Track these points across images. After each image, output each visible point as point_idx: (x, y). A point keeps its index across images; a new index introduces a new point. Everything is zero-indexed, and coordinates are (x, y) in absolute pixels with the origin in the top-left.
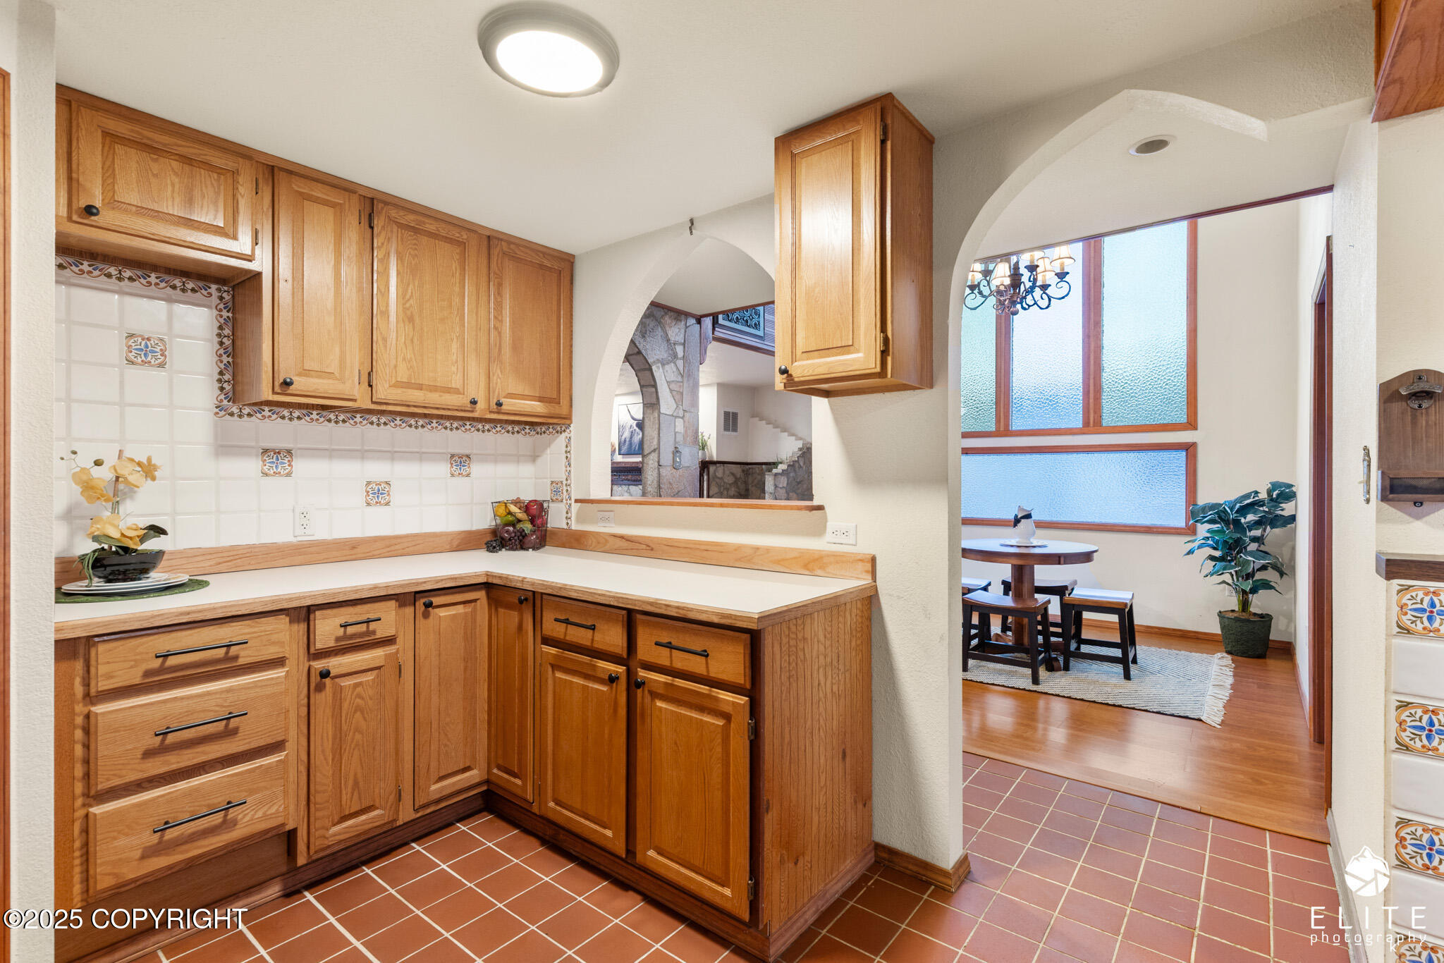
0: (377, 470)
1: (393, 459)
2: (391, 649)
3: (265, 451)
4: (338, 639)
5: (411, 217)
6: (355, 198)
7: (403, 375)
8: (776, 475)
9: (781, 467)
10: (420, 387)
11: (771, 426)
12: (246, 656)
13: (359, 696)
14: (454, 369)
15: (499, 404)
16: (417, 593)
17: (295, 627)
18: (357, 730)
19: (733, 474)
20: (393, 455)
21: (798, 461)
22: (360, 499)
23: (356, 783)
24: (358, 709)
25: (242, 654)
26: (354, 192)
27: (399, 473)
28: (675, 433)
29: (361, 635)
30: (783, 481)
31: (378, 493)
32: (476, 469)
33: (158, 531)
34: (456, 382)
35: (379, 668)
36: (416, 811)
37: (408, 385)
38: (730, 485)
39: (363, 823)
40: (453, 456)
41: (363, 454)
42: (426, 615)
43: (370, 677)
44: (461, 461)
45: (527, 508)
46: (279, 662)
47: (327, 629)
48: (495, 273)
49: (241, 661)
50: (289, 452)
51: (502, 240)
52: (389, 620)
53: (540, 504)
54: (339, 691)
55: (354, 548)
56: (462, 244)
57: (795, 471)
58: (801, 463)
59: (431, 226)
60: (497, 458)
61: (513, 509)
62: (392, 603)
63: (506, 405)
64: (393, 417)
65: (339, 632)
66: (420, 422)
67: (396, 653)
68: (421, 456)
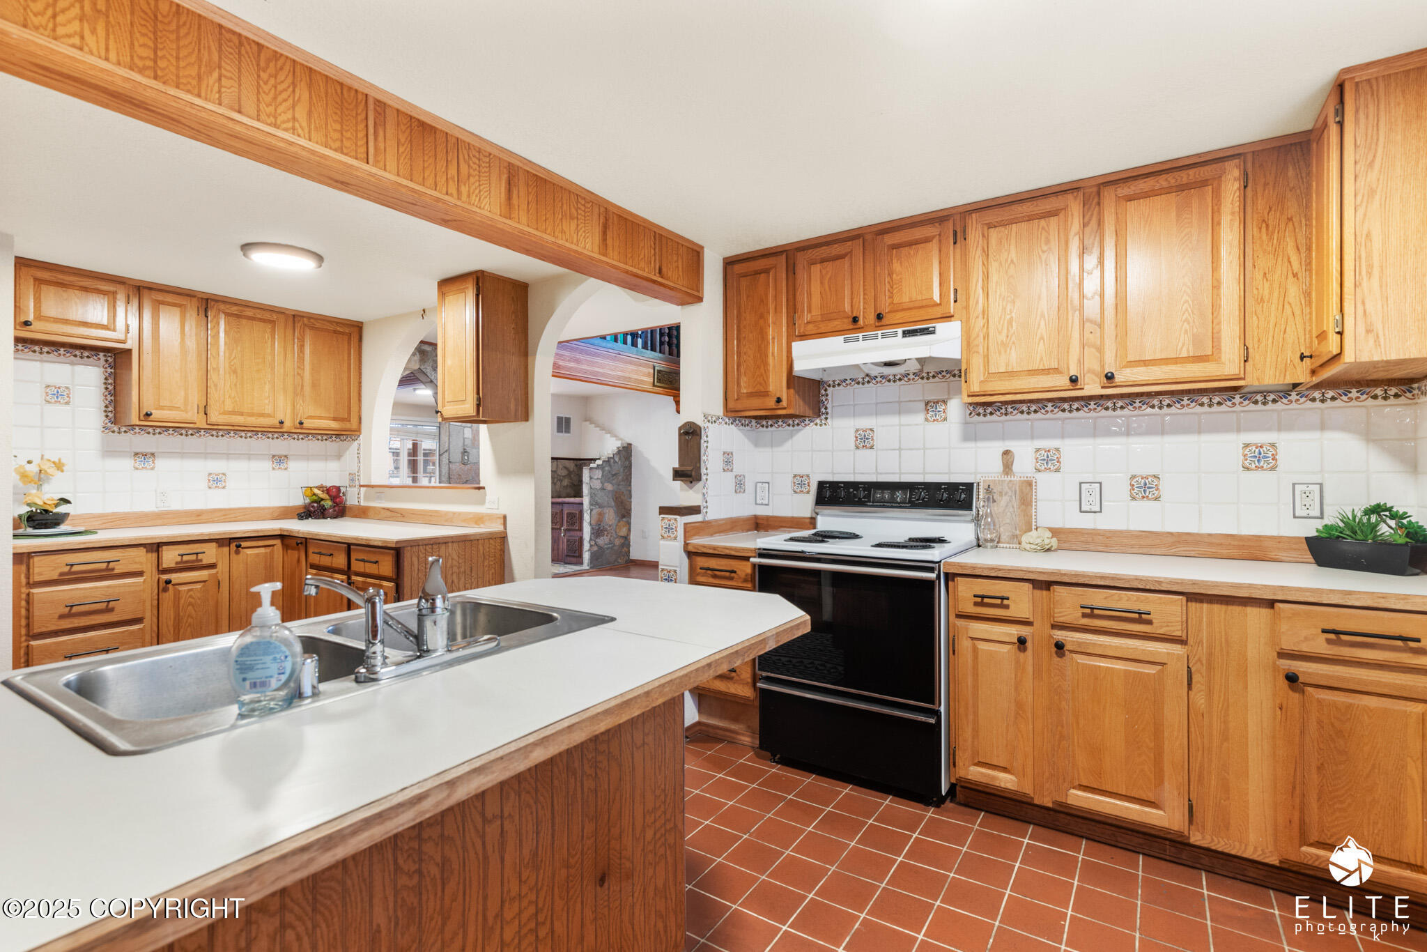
0: (216, 466)
1: (228, 459)
2: (213, 571)
3: (136, 454)
4: (177, 563)
5: (235, 308)
6: (195, 299)
7: (229, 406)
8: (591, 469)
9: (599, 462)
10: (241, 414)
11: (598, 429)
12: (119, 569)
13: (191, 597)
14: (267, 401)
15: (301, 423)
16: (231, 539)
17: (150, 555)
18: (189, 616)
19: (565, 468)
20: (228, 456)
21: (613, 458)
22: (202, 483)
24: (190, 604)
25: (116, 567)
26: (194, 296)
27: (236, 469)
28: (464, 439)
29: (193, 561)
30: (599, 474)
31: (217, 481)
32: (292, 465)
33: (66, 501)
34: (268, 410)
35: (204, 581)
37: (233, 413)
38: (564, 476)
40: (274, 456)
41: (205, 455)
42: (237, 553)
43: (199, 586)
44: (280, 459)
45: (328, 491)
46: (139, 574)
47: (170, 557)
48: (298, 339)
49: (116, 571)
50: (153, 454)
51: (303, 317)
52: (210, 553)
53: (338, 489)
54: (177, 592)
55: (199, 516)
56: (272, 322)
57: (610, 466)
58: (617, 459)
59: (250, 313)
60: (308, 457)
61: (316, 491)
62: (214, 545)
63: (307, 423)
64: (228, 431)
65: (179, 559)
66: (249, 434)
67: (217, 572)
68: (249, 456)
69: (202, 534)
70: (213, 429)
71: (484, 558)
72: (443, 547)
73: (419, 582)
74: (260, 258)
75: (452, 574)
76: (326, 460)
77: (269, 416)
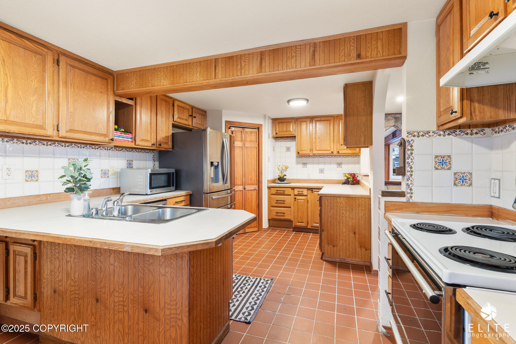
0: (321, 166)
1: (330, 164)
2: (306, 197)
3: (303, 163)
4: (298, 193)
5: (319, 118)
6: (309, 118)
7: (318, 149)
10: (321, 150)
12: (286, 193)
13: (301, 203)
14: (328, 146)
15: (338, 152)
16: (310, 188)
17: (293, 190)
18: (301, 209)
20: (325, 163)
22: (318, 172)
23: (300, 217)
24: (301, 205)
27: (326, 167)
29: (301, 194)
31: (322, 171)
32: (343, 166)
33: (285, 175)
34: (328, 149)
35: (304, 200)
36: (311, 227)
37: (319, 150)
39: (301, 224)
40: (338, 163)
41: (319, 163)
42: (312, 193)
43: (303, 201)
44: (340, 164)
45: (351, 175)
46: (290, 195)
47: (296, 192)
49: (285, 194)
50: (306, 163)
51: (339, 116)
52: (305, 192)
53: (354, 174)
54: (298, 202)
55: (317, 181)
56: (330, 120)
60: (348, 163)
61: (347, 175)
62: (306, 189)
63: (340, 152)
64: (325, 156)
65: (298, 192)
66: (330, 156)
67: (307, 198)
68: (330, 163)
69: (303, 186)
70: (314, 156)
71: (359, 205)
72: (339, 198)
73: (328, 211)
74: (292, 104)
75: (343, 210)
76: (355, 164)
77: (329, 150)
